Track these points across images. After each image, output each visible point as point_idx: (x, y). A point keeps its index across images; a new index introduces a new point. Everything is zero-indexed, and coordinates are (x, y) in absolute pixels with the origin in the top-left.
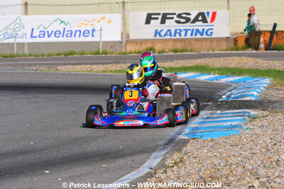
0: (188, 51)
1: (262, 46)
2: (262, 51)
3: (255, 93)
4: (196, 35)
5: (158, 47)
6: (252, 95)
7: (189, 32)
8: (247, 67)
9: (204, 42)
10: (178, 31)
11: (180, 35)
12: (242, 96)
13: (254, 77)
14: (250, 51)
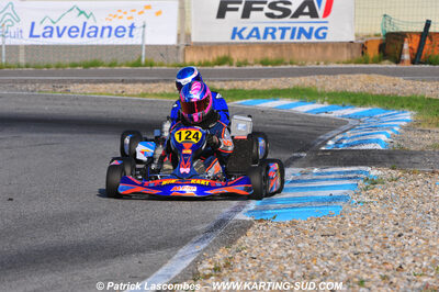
0: (286, 64)
1: (406, 56)
2: (406, 66)
3: (383, 138)
4: (299, 37)
5: (236, 56)
6: (378, 141)
7: (288, 33)
8: (378, 91)
9: (313, 49)
10: (271, 31)
11: (274, 37)
12: (361, 143)
13: (387, 109)
14: (387, 65)
